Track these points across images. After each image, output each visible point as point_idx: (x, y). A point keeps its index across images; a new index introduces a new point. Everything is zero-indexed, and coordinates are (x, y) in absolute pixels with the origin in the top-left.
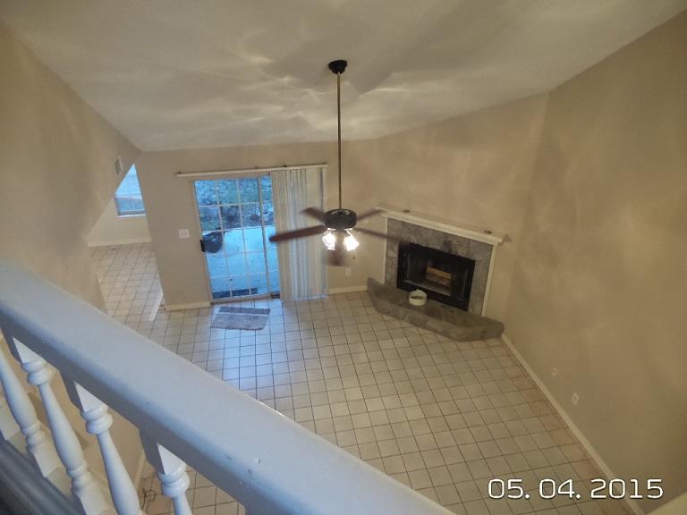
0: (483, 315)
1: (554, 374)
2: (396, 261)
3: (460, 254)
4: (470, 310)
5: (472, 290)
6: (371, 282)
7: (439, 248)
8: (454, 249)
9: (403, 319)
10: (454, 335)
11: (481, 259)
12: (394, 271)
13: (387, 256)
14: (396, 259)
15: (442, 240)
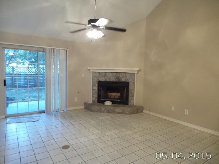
0: (135, 104)
1: (173, 109)
2: (97, 91)
3: (123, 80)
4: (129, 104)
5: (129, 94)
6: (86, 104)
7: (114, 80)
8: (120, 79)
9: (104, 112)
10: (127, 112)
11: (131, 80)
12: (96, 96)
13: (93, 89)
14: (97, 90)
15: (115, 77)
